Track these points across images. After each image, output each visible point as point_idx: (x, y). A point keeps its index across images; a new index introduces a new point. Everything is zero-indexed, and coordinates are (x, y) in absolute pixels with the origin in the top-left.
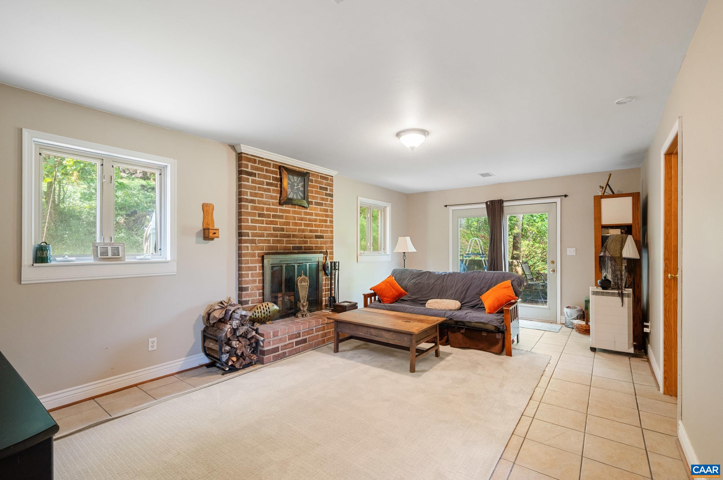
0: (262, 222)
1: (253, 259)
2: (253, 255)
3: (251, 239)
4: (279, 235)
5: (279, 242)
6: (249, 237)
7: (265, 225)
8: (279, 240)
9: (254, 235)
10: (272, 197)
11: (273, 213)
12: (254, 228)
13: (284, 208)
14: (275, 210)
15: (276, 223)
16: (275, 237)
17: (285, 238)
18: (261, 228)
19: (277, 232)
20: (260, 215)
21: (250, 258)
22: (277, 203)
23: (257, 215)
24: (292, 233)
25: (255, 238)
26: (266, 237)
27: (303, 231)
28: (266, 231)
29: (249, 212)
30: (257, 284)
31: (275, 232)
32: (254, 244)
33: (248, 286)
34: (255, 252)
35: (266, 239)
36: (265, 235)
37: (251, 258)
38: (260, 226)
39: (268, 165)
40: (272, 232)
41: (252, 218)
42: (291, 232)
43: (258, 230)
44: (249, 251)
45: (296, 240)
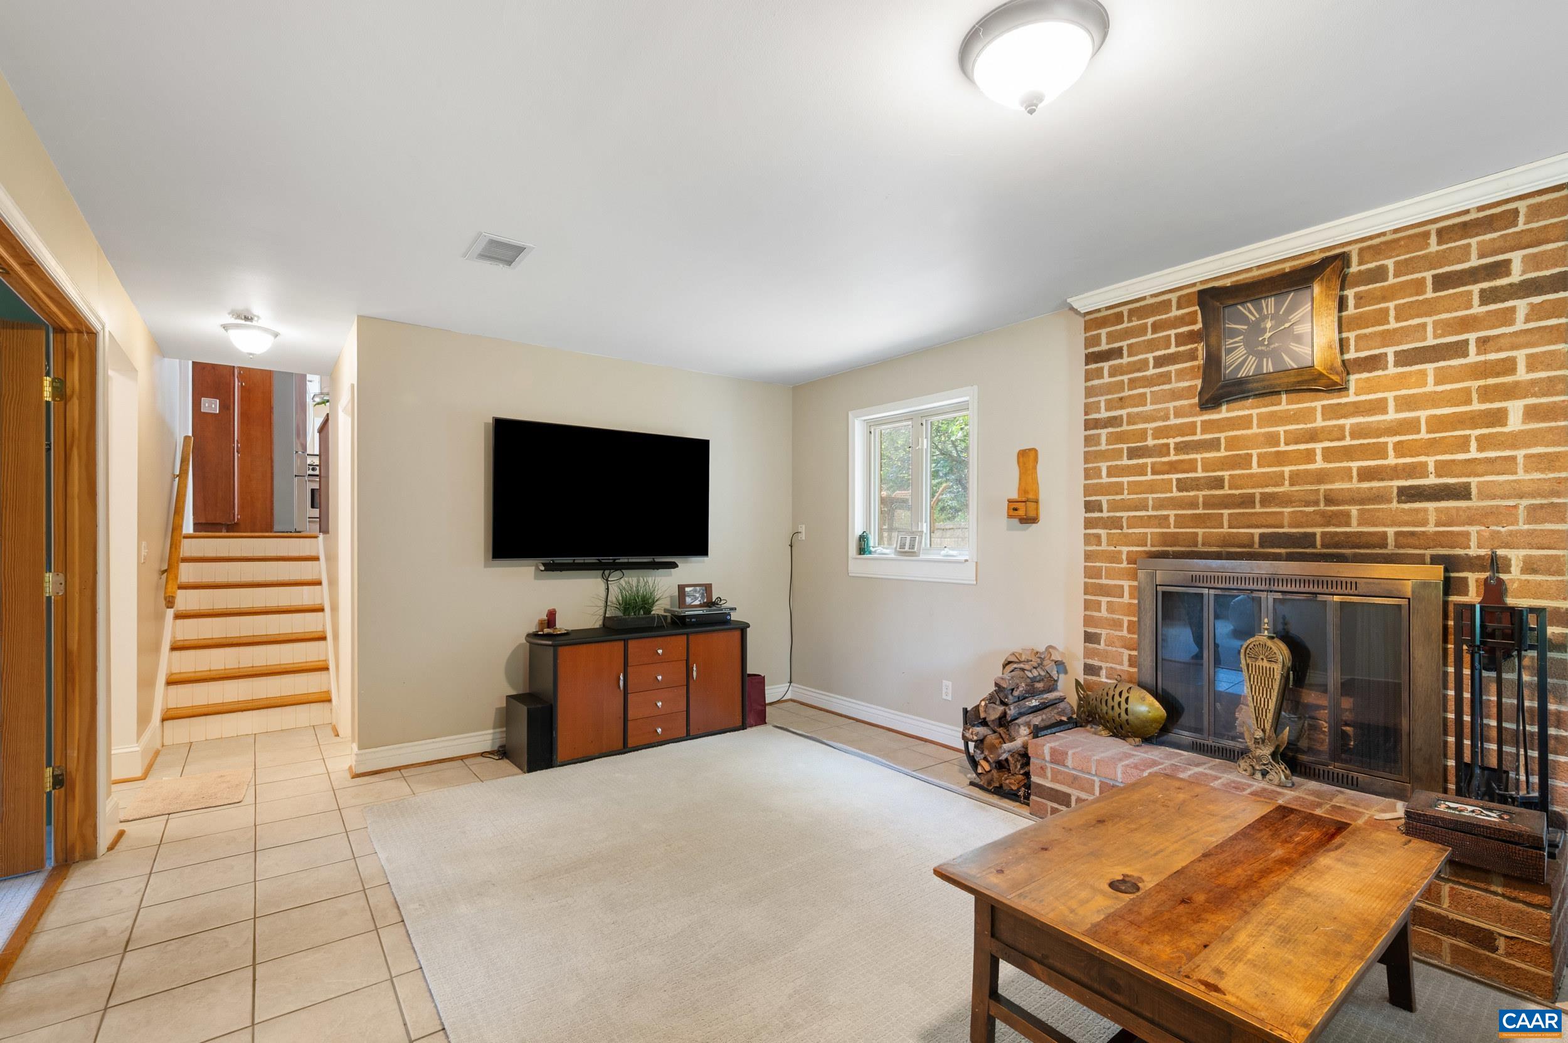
0: (1141, 469)
1: (1114, 568)
2: (1114, 558)
3: (1108, 517)
4: (1201, 500)
5: (1199, 520)
6: (1101, 511)
7: (1149, 477)
8: (1200, 514)
9: (1114, 506)
10: (1175, 395)
11: (1179, 439)
12: (1117, 489)
13: (1225, 412)
14: (1191, 429)
15: (1191, 466)
16: (1184, 509)
17: (1226, 508)
18: (1134, 487)
19: (1192, 493)
20: (1133, 453)
21: (1104, 565)
22: (1191, 406)
23: (1125, 454)
24: (1260, 490)
25: (1118, 514)
26: (1154, 508)
27: (1321, 477)
28: (1152, 492)
29: (1101, 450)
30: (1125, 633)
31: (1185, 494)
32: (1116, 528)
33: (1098, 631)
34: (1118, 548)
35: (1155, 516)
36: (1151, 503)
37: (1108, 565)
38: (1133, 482)
39: (1165, 306)
40: (1175, 493)
41: (1110, 464)
42: (1253, 488)
43: (1126, 492)
44: (1104, 547)
45: (1282, 513)
